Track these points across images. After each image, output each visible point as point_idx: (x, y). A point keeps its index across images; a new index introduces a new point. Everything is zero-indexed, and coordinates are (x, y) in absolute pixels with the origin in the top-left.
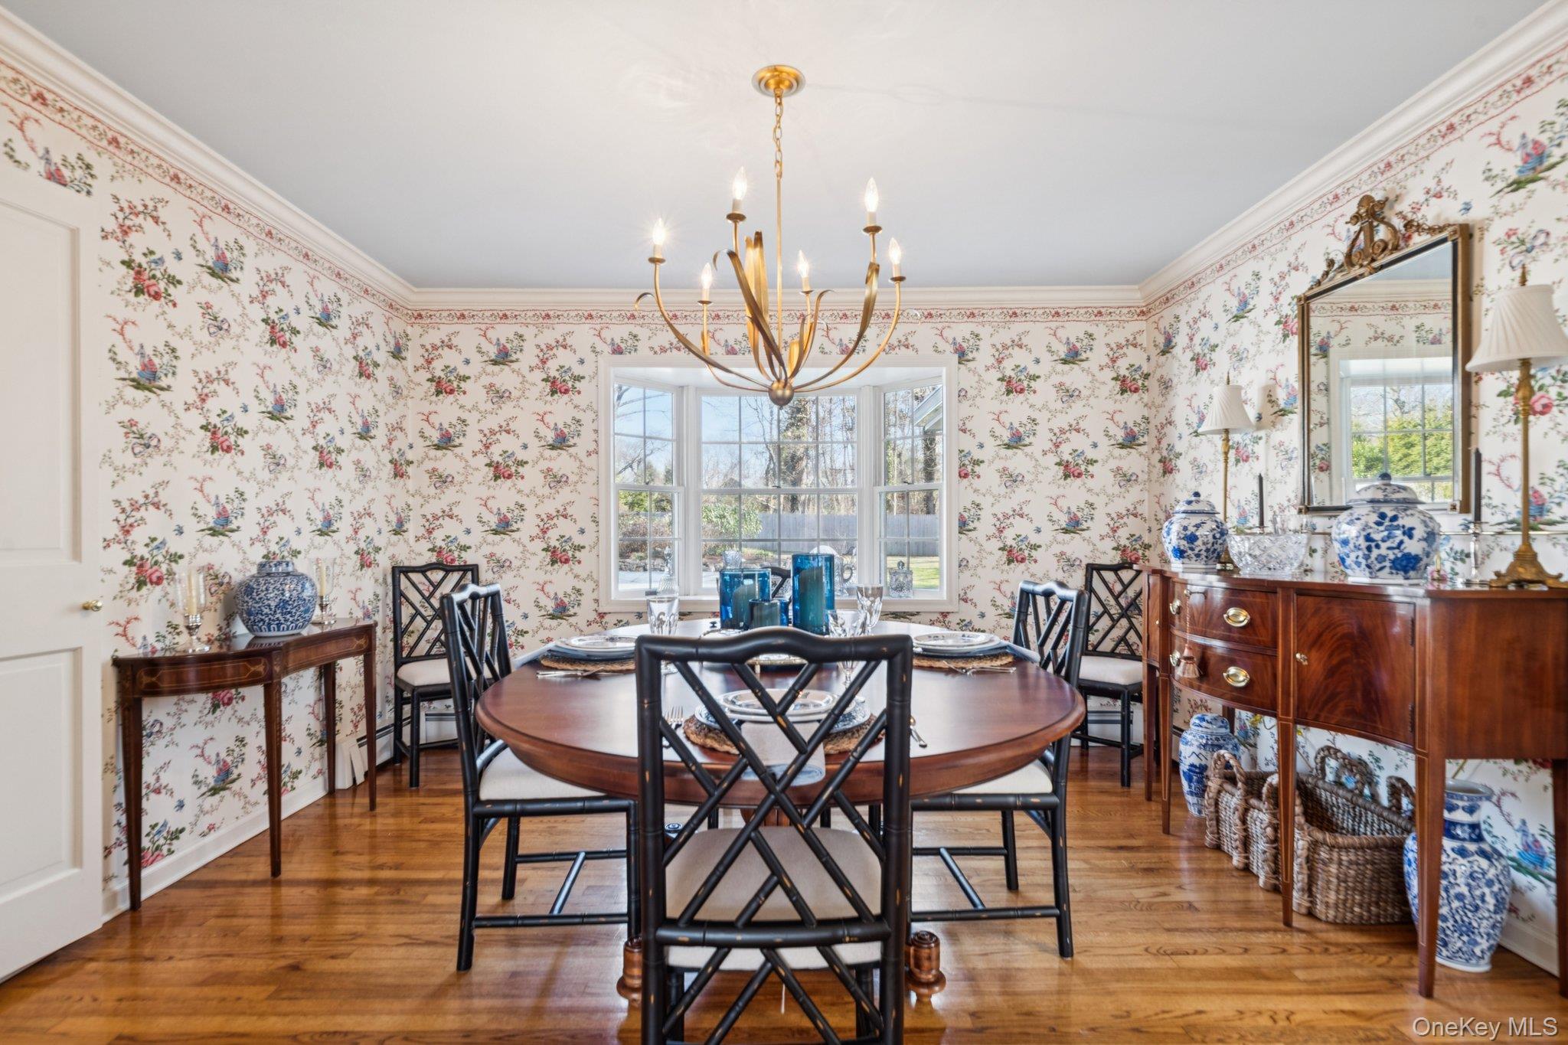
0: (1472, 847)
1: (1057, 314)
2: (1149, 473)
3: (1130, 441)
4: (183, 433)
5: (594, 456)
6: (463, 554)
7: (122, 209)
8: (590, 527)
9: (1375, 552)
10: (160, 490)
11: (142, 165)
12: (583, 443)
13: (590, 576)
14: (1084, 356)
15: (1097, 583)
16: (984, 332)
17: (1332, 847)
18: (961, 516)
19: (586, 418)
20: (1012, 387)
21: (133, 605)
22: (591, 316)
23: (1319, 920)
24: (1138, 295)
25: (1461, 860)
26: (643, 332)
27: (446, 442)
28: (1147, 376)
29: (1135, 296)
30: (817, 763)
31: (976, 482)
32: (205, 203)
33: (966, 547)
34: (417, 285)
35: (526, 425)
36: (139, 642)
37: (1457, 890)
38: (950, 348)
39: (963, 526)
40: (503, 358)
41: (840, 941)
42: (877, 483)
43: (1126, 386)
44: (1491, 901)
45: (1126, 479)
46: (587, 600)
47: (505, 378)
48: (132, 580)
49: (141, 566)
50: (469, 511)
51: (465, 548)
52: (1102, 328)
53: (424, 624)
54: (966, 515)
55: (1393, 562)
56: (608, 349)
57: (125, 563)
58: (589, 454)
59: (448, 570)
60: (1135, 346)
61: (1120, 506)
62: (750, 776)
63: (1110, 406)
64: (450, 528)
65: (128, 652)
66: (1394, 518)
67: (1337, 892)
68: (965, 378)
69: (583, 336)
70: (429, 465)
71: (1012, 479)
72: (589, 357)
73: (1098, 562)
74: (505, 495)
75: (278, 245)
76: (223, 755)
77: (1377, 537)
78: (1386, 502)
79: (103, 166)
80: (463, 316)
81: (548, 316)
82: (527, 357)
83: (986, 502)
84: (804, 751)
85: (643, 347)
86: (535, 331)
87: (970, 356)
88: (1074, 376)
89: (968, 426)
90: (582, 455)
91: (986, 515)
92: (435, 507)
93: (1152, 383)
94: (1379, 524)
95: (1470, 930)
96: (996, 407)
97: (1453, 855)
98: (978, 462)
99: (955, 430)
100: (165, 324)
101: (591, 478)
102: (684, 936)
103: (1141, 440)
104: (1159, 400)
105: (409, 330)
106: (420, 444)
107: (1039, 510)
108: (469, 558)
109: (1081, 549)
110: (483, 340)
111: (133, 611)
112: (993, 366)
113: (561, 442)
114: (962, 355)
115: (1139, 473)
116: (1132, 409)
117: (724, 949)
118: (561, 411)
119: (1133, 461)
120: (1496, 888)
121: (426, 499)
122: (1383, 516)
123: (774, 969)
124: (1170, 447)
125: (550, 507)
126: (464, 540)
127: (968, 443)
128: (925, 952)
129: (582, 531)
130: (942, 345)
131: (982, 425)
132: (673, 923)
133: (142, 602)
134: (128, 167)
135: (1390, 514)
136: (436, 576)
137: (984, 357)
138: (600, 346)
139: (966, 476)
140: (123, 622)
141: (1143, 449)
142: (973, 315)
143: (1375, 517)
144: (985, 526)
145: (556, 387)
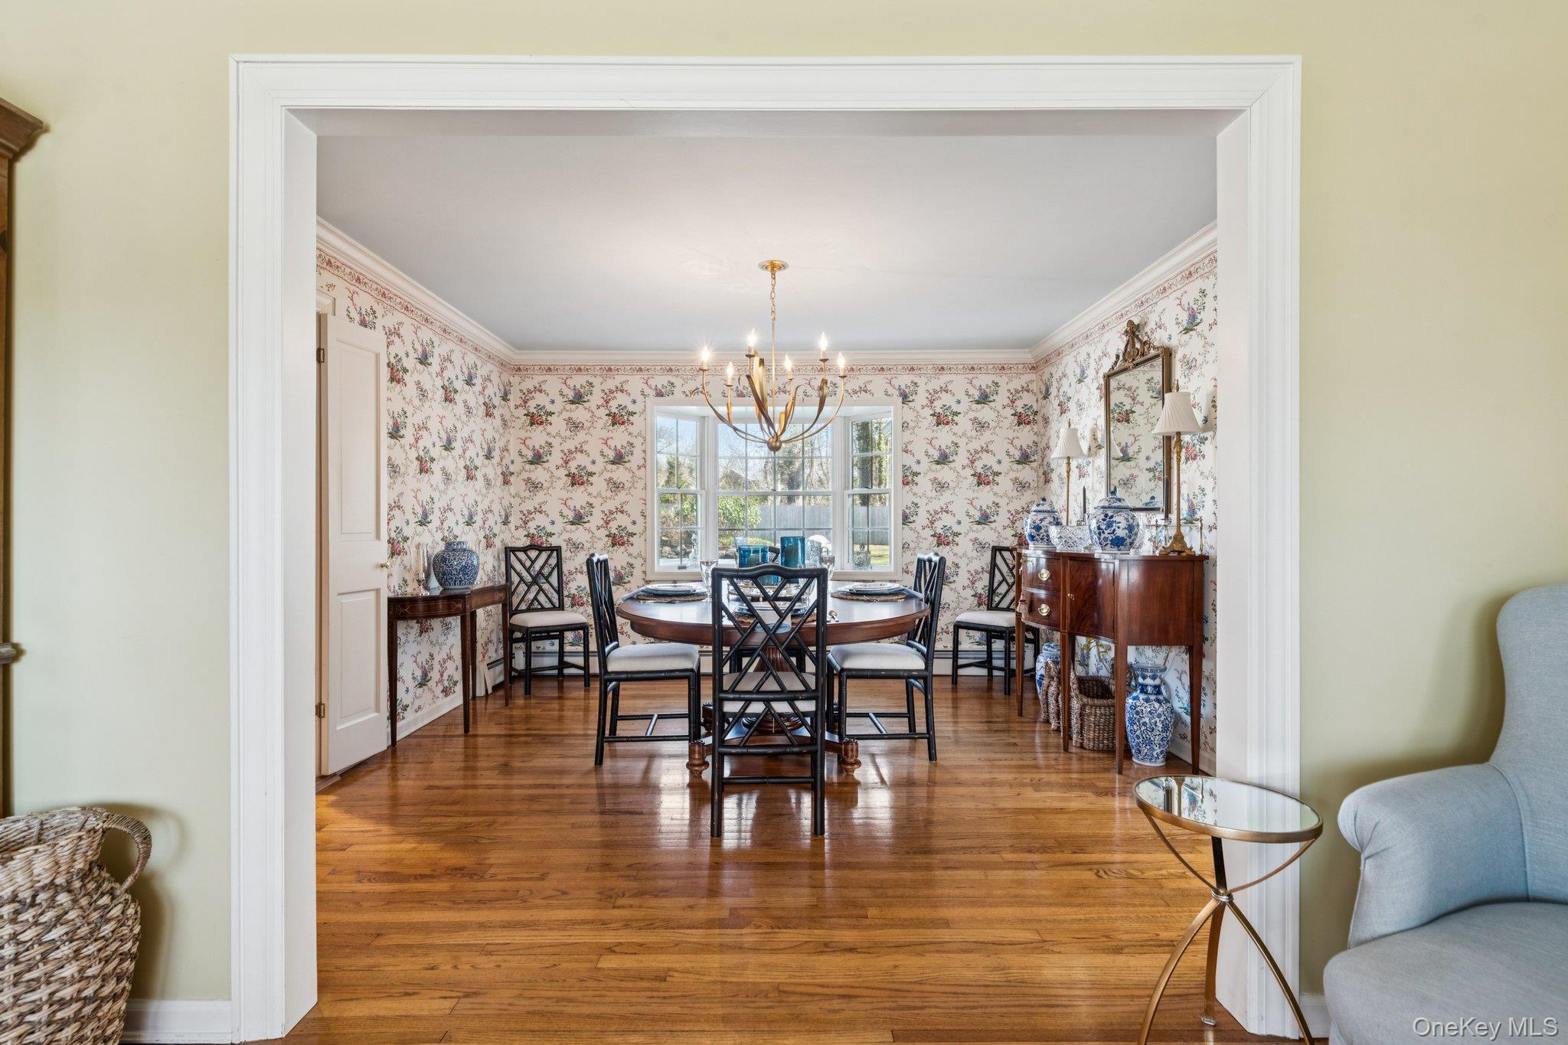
0: (1153, 697)
1: (973, 368)
2: (1038, 481)
3: (1024, 459)
5: (643, 469)
6: (549, 539)
8: (640, 520)
9: (1103, 536)
12: (635, 460)
13: (639, 555)
14: (992, 398)
15: (999, 560)
16: (921, 381)
17: (1092, 706)
18: (904, 512)
19: (637, 442)
20: (940, 420)
22: (640, 370)
23: (1085, 749)
24: (1029, 356)
25: (1146, 704)
26: (677, 381)
27: (537, 459)
28: (1036, 413)
29: (1028, 357)
30: (788, 622)
31: (915, 488)
33: (908, 535)
34: (519, 349)
35: (594, 447)
36: (398, 587)
37: (1144, 720)
38: (897, 393)
39: (906, 519)
40: (578, 399)
41: (798, 699)
42: (846, 488)
43: (1021, 420)
44: (1160, 725)
45: (1022, 486)
46: (638, 572)
47: (579, 413)
50: (553, 508)
51: (551, 535)
52: (1005, 379)
53: (526, 588)
54: (908, 511)
55: (1111, 541)
56: (653, 393)
58: (639, 468)
59: (540, 549)
60: (1028, 391)
61: (1017, 505)
62: (759, 629)
63: (1011, 434)
64: (540, 520)
65: (393, 593)
66: (1112, 517)
67: (1094, 731)
68: (909, 415)
69: (635, 384)
70: (525, 475)
71: (941, 486)
72: (640, 399)
73: (1002, 545)
74: (579, 497)
76: (424, 663)
77: (1103, 527)
78: (1109, 508)
80: (550, 369)
81: (610, 369)
82: (596, 399)
83: (921, 502)
84: (782, 616)
85: (678, 391)
86: (601, 380)
87: (911, 398)
88: (985, 413)
89: (910, 448)
90: (634, 469)
91: (922, 511)
92: (529, 505)
93: (1038, 418)
94: (1104, 520)
95: (1151, 743)
96: (929, 434)
97: (1142, 702)
98: (916, 474)
99: (900, 450)
101: (640, 484)
102: (731, 696)
103: (1032, 458)
104: (1043, 430)
105: (512, 379)
106: (519, 460)
107: (960, 507)
108: (554, 541)
109: (989, 536)
110: (564, 386)
112: (927, 406)
113: (619, 459)
114: (905, 398)
115: (1031, 481)
116: (1025, 436)
117: (748, 702)
118: (619, 437)
119: (1026, 473)
120: (1162, 719)
121: (523, 499)
122: (1106, 515)
123: (769, 710)
124: (1048, 465)
125: (611, 505)
126: (550, 529)
127: (909, 460)
128: (850, 747)
129: (634, 523)
130: (891, 391)
131: (919, 447)
132: (726, 692)
135: (1110, 514)
136: (533, 554)
137: (921, 399)
138: (647, 391)
139: (908, 483)
141: (1034, 465)
142: (912, 369)
143: (1102, 516)
144: (921, 519)
145: (616, 420)
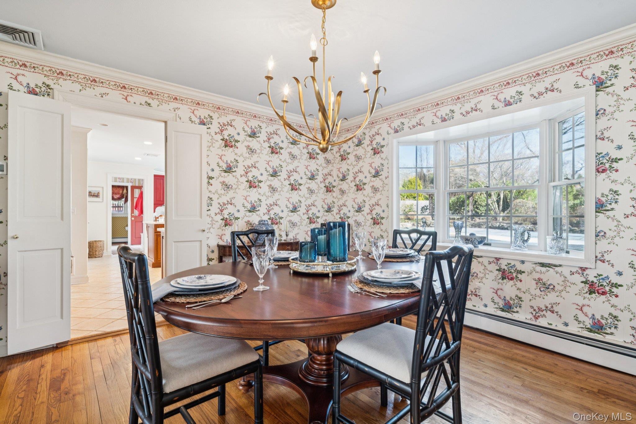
4: (240, 183)
7: (221, 126)
10: (232, 200)
11: (227, 112)
12: (384, 174)
19: (385, 162)
21: (224, 231)
32: (248, 117)
36: (225, 241)
48: (223, 224)
49: (226, 220)
57: (221, 220)
58: (386, 178)
65: (221, 243)
75: (275, 123)
79: (215, 116)
90: (384, 179)
100: (234, 154)
101: (386, 188)
111: (223, 232)
113: (377, 174)
118: (377, 161)
125: (373, 201)
129: (384, 211)
133: (226, 230)
134: (222, 114)
139: (604, 171)
140: (220, 235)
145: (376, 152)
